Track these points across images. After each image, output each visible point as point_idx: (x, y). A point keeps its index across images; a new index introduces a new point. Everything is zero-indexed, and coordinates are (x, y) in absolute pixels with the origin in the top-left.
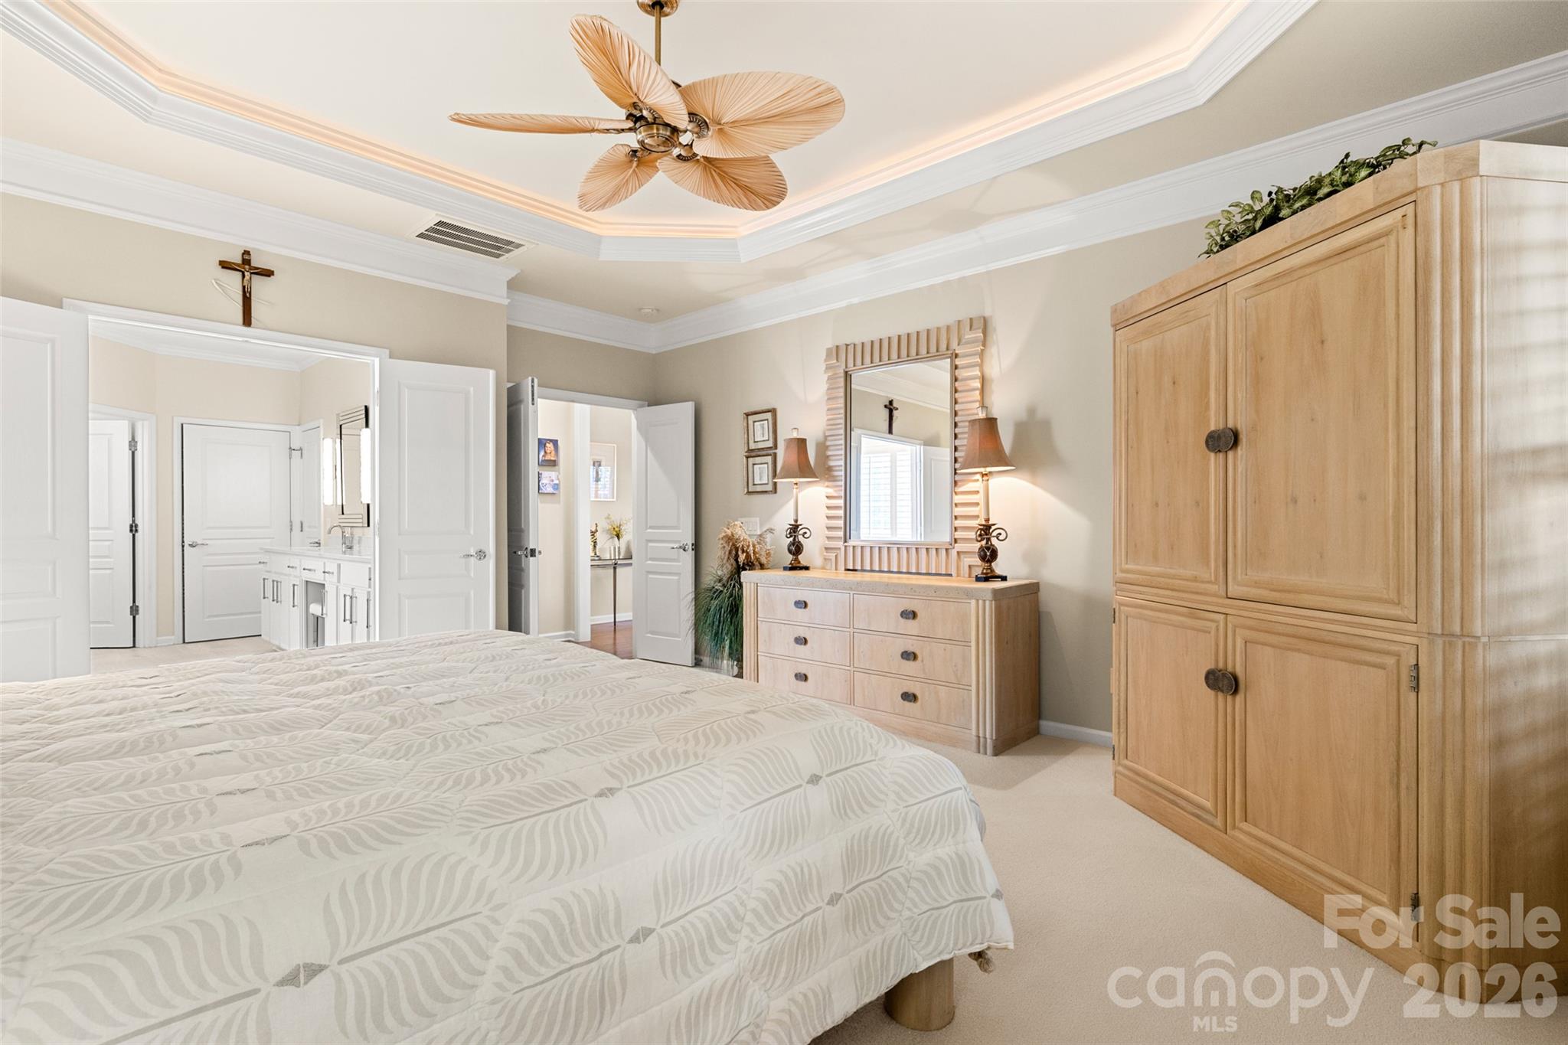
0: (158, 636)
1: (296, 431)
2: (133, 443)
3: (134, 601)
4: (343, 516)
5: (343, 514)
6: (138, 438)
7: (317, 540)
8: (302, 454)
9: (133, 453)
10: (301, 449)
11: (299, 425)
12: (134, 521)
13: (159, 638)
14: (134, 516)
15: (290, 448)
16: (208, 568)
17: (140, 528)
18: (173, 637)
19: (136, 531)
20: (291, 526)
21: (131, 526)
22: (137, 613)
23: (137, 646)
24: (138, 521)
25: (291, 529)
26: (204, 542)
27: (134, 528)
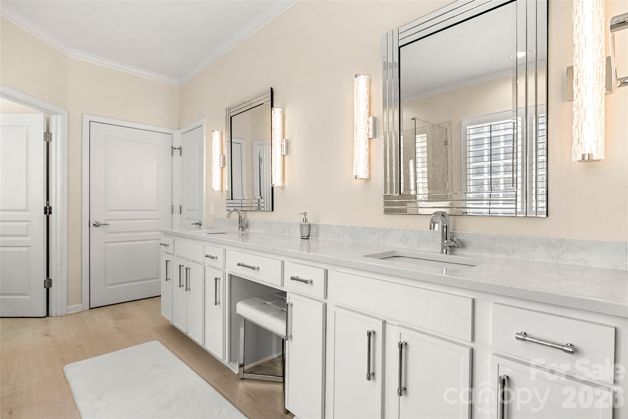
0: (68, 305)
1: (177, 134)
2: (48, 136)
3: (48, 275)
4: (231, 201)
5: (232, 199)
6: (53, 131)
7: (198, 222)
8: (181, 152)
9: (48, 144)
10: (180, 149)
11: (178, 129)
12: (48, 204)
13: (70, 307)
14: (48, 199)
15: (172, 147)
16: (108, 244)
17: (53, 211)
18: (80, 305)
19: (50, 213)
20: (172, 209)
21: (46, 209)
22: (51, 286)
23: (50, 315)
24: (52, 204)
25: (172, 212)
26: (107, 222)
27: (48, 211)
